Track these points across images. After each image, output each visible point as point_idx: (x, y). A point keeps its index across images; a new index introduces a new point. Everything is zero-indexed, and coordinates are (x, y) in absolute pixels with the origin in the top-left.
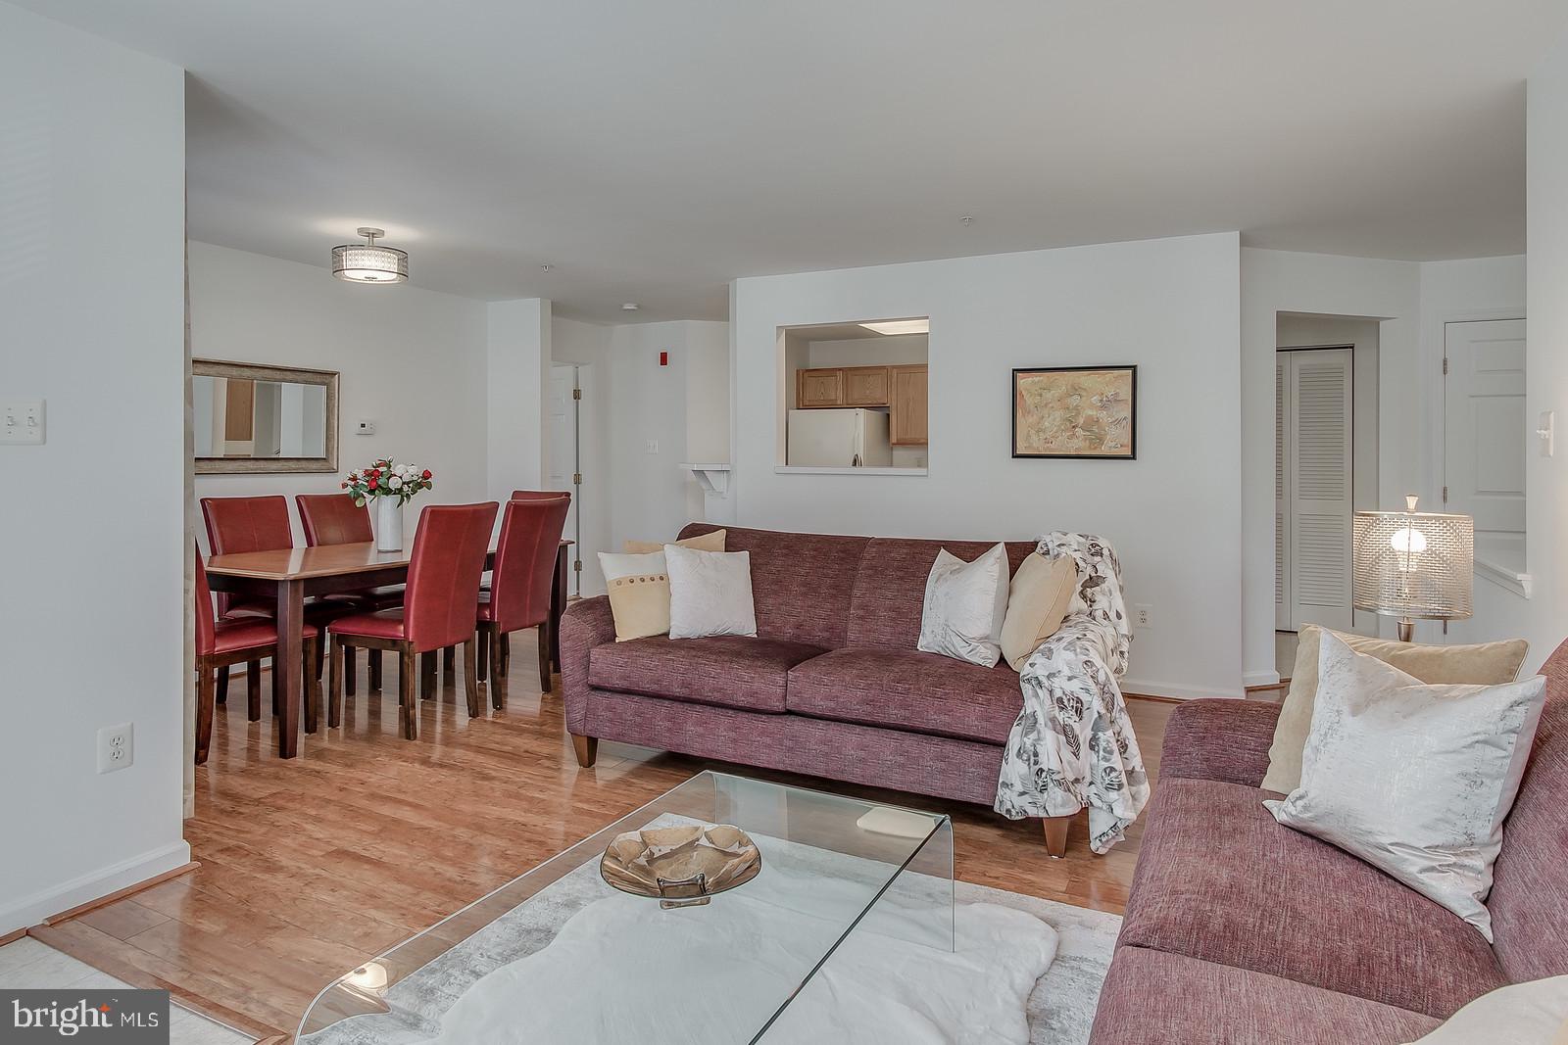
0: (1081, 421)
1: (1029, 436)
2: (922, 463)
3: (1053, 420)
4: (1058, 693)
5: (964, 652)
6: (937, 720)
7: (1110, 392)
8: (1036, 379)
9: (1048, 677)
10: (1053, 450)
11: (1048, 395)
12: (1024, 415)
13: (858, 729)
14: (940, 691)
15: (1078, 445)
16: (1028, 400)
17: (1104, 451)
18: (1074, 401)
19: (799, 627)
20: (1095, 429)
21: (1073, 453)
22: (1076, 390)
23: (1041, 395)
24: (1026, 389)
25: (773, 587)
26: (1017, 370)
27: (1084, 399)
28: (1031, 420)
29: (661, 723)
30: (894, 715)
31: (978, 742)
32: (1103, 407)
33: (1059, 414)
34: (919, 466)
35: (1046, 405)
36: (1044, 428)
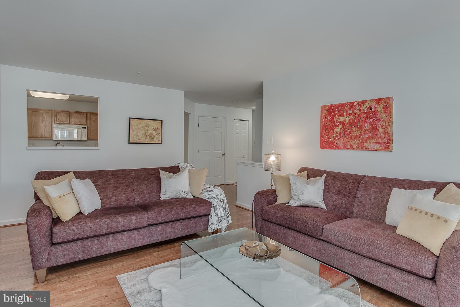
0: (148, 134)
1: (134, 137)
2: (97, 145)
3: (141, 133)
4: (220, 199)
5: (185, 196)
6: (193, 213)
7: (156, 126)
8: (136, 121)
9: (216, 196)
10: (140, 141)
11: (140, 126)
12: (132, 131)
13: (170, 223)
14: (193, 206)
15: (148, 140)
16: (133, 127)
17: (154, 142)
18: (147, 128)
19: (129, 199)
20: (152, 136)
21: (146, 142)
22: (147, 125)
23: (137, 126)
24: (133, 124)
25: (102, 190)
26: (130, 118)
27: (149, 128)
28: (134, 133)
29: (95, 246)
30: (183, 215)
31: (201, 216)
32: (154, 130)
33: (142, 132)
34: (95, 146)
35: (139, 129)
36: (137, 135)
